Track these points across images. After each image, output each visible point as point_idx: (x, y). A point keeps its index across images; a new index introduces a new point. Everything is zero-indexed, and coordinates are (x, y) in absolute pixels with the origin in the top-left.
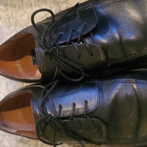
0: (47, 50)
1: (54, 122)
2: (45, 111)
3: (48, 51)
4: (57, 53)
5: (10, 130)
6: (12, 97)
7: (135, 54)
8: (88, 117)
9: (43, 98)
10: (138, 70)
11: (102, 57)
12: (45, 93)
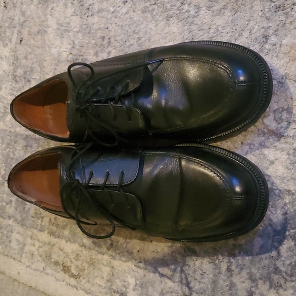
0: (78, 106)
1: (81, 190)
2: (72, 176)
3: (80, 107)
4: (90, 111)
5: (29, 198)
6: (38, 156)
7: (180, 126)
8: (121, 190)
9: (72, 159)
10: (188, 145)
11: (141, 124)
12: (76, 153)
